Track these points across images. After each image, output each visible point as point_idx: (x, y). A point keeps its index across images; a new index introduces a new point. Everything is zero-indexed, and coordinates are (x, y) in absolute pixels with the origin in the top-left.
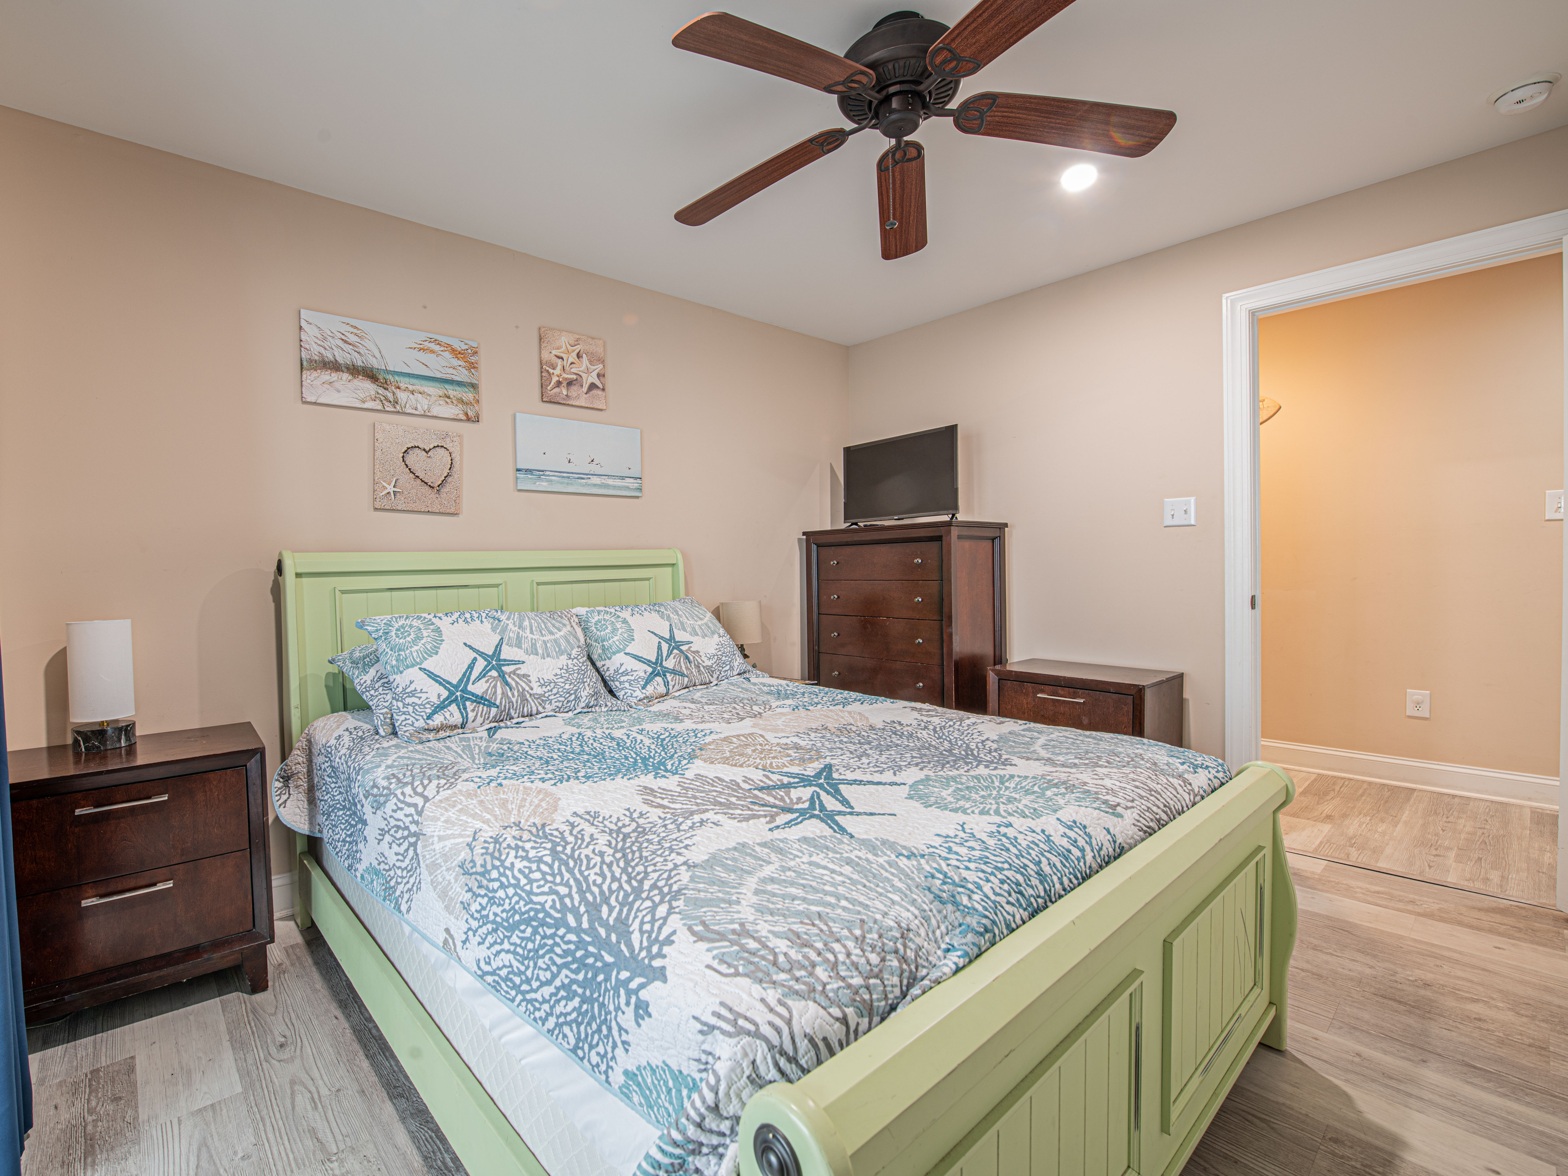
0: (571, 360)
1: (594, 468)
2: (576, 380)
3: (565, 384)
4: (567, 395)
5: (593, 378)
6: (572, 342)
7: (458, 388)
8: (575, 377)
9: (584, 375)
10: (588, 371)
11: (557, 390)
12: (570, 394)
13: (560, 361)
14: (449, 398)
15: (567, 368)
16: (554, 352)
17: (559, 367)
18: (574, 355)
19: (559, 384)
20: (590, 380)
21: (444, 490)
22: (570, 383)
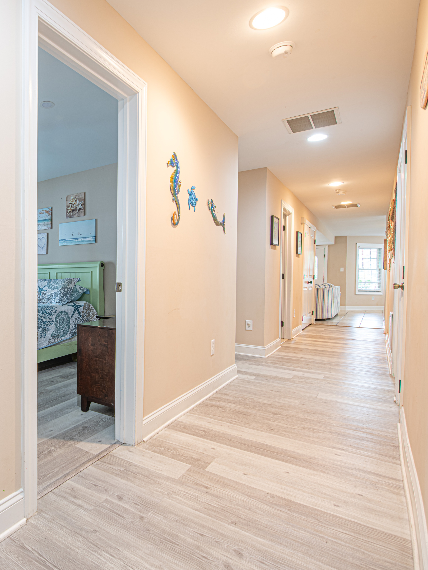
0: (74, 203)
1: (80, 236)
2: (75, 208)
3: (72, 211)
4: (72, 215)
5: (80, 206)
6: (74, 197)
7: (47, 221)
8: (74, 208)
9: (77, 206)
10: (79, 205)
11: (69, 214)
12: (73, 214)
13: (70, 205)
14: (45, 224)
15: (72, 206)
16: (69, 202)
17: (70, 206)
18: (75, 201)
19: (70, 212)
20: (79, 207)
21: (44, 248)
22: (73, 210)
